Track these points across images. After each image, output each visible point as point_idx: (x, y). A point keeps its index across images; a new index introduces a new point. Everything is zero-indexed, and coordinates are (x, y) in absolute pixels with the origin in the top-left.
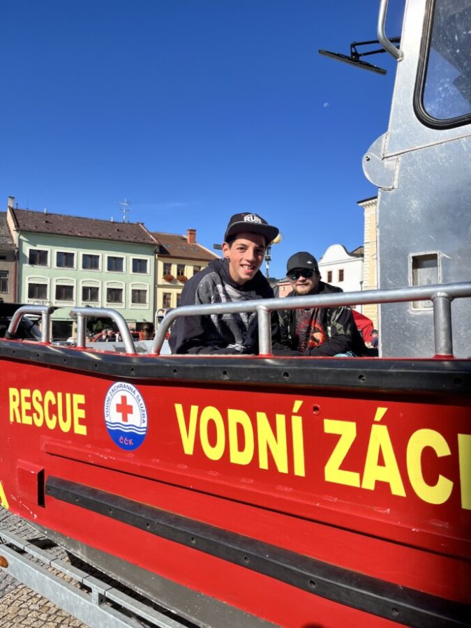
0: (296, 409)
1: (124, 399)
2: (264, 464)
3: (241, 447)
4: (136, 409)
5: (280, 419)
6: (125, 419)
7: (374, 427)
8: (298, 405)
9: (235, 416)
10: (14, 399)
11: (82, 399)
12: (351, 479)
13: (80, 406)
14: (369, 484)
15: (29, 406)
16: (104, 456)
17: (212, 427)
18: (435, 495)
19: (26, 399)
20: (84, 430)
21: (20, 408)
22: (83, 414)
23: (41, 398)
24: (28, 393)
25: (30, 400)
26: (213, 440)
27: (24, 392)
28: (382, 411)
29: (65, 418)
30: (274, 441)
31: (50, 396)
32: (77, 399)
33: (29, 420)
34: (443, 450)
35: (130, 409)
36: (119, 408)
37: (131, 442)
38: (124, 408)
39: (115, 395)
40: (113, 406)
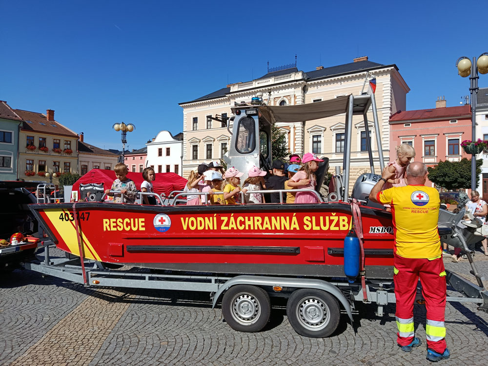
1: (162, 218)
2: (207, 228)
3: (201, 225)
4: (167, 220)
5: (211, 218)
6: (162, 223)
7: (231, 217)
8: (215, 215)
9: (199, 219)
10: (106, 222)
11: (143, 220)
12: (226, 228)
13: (142, 222)
14: (230, 228)
15: (115, 224)
16: (155, 235)
17: (192, 222)
18: (241, 228)
19: (114, 222)
20: (144, 229)
21: (110, 226)
22: (143, 224)
23: (122, 221)
24: (115, 220)
25: (116, 222)
26: (193, 225)
27: (112, 220)
28: (232, 214)
29: (135, 226)
30: (209, 223)
31: (127, 220)
32: (141, 220)
33: (115, 229)
34: (243, 220)
35: (164, 221)
36: (160, 221)
37: (164, 230)
38: (162, 221)
39: (158, 217)
40: (157, 220)
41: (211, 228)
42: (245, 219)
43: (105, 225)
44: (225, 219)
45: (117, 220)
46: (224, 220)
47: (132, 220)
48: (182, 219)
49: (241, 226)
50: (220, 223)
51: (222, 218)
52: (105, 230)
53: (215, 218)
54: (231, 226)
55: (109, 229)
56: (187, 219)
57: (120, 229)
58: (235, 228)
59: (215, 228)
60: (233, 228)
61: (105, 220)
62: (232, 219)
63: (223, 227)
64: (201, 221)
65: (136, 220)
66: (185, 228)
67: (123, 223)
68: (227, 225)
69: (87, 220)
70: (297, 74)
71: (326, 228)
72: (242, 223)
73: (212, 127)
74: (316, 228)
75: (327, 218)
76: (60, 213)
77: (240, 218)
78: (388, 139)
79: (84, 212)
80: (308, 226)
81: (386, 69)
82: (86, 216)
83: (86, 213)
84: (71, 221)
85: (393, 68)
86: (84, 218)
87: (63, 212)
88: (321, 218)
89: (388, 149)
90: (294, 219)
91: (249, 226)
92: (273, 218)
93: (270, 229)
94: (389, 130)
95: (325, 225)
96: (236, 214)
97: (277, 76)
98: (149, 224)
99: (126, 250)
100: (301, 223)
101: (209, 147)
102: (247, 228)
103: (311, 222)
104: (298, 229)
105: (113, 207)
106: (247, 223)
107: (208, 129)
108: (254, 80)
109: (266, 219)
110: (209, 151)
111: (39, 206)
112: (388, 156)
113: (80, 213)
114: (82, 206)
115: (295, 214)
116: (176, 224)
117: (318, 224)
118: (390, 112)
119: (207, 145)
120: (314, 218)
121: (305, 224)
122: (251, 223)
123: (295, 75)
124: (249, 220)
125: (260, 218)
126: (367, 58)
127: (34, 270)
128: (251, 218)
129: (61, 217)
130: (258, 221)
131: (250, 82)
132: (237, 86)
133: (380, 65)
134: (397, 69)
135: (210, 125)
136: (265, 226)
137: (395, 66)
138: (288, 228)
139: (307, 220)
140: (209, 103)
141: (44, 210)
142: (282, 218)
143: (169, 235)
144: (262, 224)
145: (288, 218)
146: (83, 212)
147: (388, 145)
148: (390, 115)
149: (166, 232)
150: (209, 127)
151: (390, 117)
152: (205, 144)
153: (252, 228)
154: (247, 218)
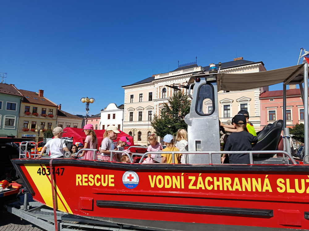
0: (182, 175)
1: (130, 175)
2: (174, 187)
3: (168, 184)
4: (135, 178)
5: (178, 177)
6: (131, 180)
7: (199, 177)
9: (167, 177)
10: (79, 178)
11: (113, 176)
12: (194, 188)
13: (112, 178)
14: (198, 188)
15: (86, 180)
16: (123, 191)
17: (160, 180)
18: (210, 188)
19: (85, 178)
20: (113, 185)
21: (82, 181)
22: (113, 180)
23: (93, 177)
24: (86, 176)
25: (87, 178)
26: (160, 183)
27: (84, 176)
28: (200, 174)
29: (105, 182)
30: (177, 182)
31: (98, 176)
32: (111, 176)
33: (86, 184)
34: (211, 180)
35: (133, 178)
36: (128, 178)
37: (132, 186)
38: (130, 178)
39: (127, 174)
40: (126, 178)
41: (179, 187)
42: (213, 179)
43: (77, 180)
44: (193, 178)
45: (88, 176)
46: (191, 180)
47: (102, 176)
48: (150, 177)
49: (209, 186)
50: (187, 182)
51: (190, 178)
52: (77, 184)
53: (182, 177)
54: (199, 186)
55: (81, 184)
56: (155, 177)
57: (91, 185)
58: (203, 188)
59: (183, 187)
60: (201, 188)
61: (77, 176)
62: (200, 179)
63: (191, 187)
64: (168, 180)
65: (106, 176)
66: (152, 185)
67: (94, 179)
68: (195, 184)
69: (62, 175)
70: (198, 68)
71: (302, 191)
72: (210, 183)
73: (142, 101)
74: (290, 191)
75: (303, 181)
76: (38, 168)
77: (209, 178)
78: (259, 109)
79: (60, 167)
80: (281, 188)
81: (256, 65)
82: (61, 171)
83: (61, 169)
84: (47, 175)
85: (261, 64)
86: (59, 173)
87: (40, 167)
88: (296, 181)
89: (259, 115)
90: (267, 181)
91: (218, 186)
92: (244, 179)
93: (240, 190)
94: (259, 103)
95: (300, 188)
96: (204, 174)
97: (184, 69)
98: (118, 180)
99: (95, 204)
100: (274, 186)
101: (140, 113)
102: (216, 188)
103: (285, 184)
104: (271, 191)
105: (86, 164)
106: (216, 183)
107: (140, 102)
108: (170, 72)
109: (236, 180)
110: (140, 116)
111: (21, 161)
112: (260, 120)
113: (56, 168)
114: (58, 162)
115: (267, 176)
116: (144, 182)
117: (292, 186)
118: (259, 91)
119: (139, 112)
120: (288, 180)
121: (279, 187)
122: (220, 183)
123: (196, 68)
124: (218, 180)
125: (229, 179)
126: (242, 58)
127: (14, 213)
128: (220, 179)
129: (39, 172)
130: (227, 181)
131: (168, 73)
132: (159, 76)
133: (252, 62)
134: (263, 65)
135: (141, 100)
136: (235, 187)
137: (262, 62)
138: (260, 190)
139: (281, 182)
140: (141, 86)
141: (24, 165)
142: (254, 180)
143: (137, 192)
144: (232, 185)
145: (259, 180)
146: (58, 167)
147: (259, 113)
148: (259, 93)
149: (134, 189)
150: (140, 101)
151: (260, 95)
152: (138, 112)
153: (221, 189)
154: (215, 178)
